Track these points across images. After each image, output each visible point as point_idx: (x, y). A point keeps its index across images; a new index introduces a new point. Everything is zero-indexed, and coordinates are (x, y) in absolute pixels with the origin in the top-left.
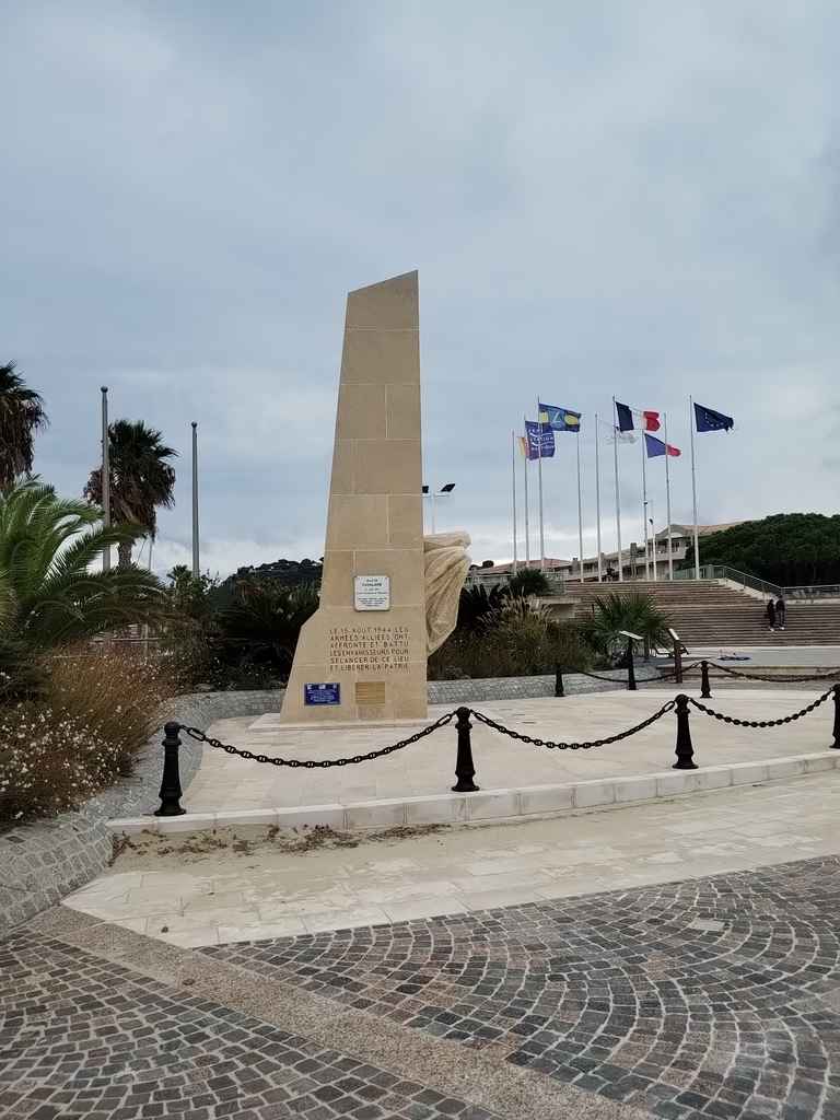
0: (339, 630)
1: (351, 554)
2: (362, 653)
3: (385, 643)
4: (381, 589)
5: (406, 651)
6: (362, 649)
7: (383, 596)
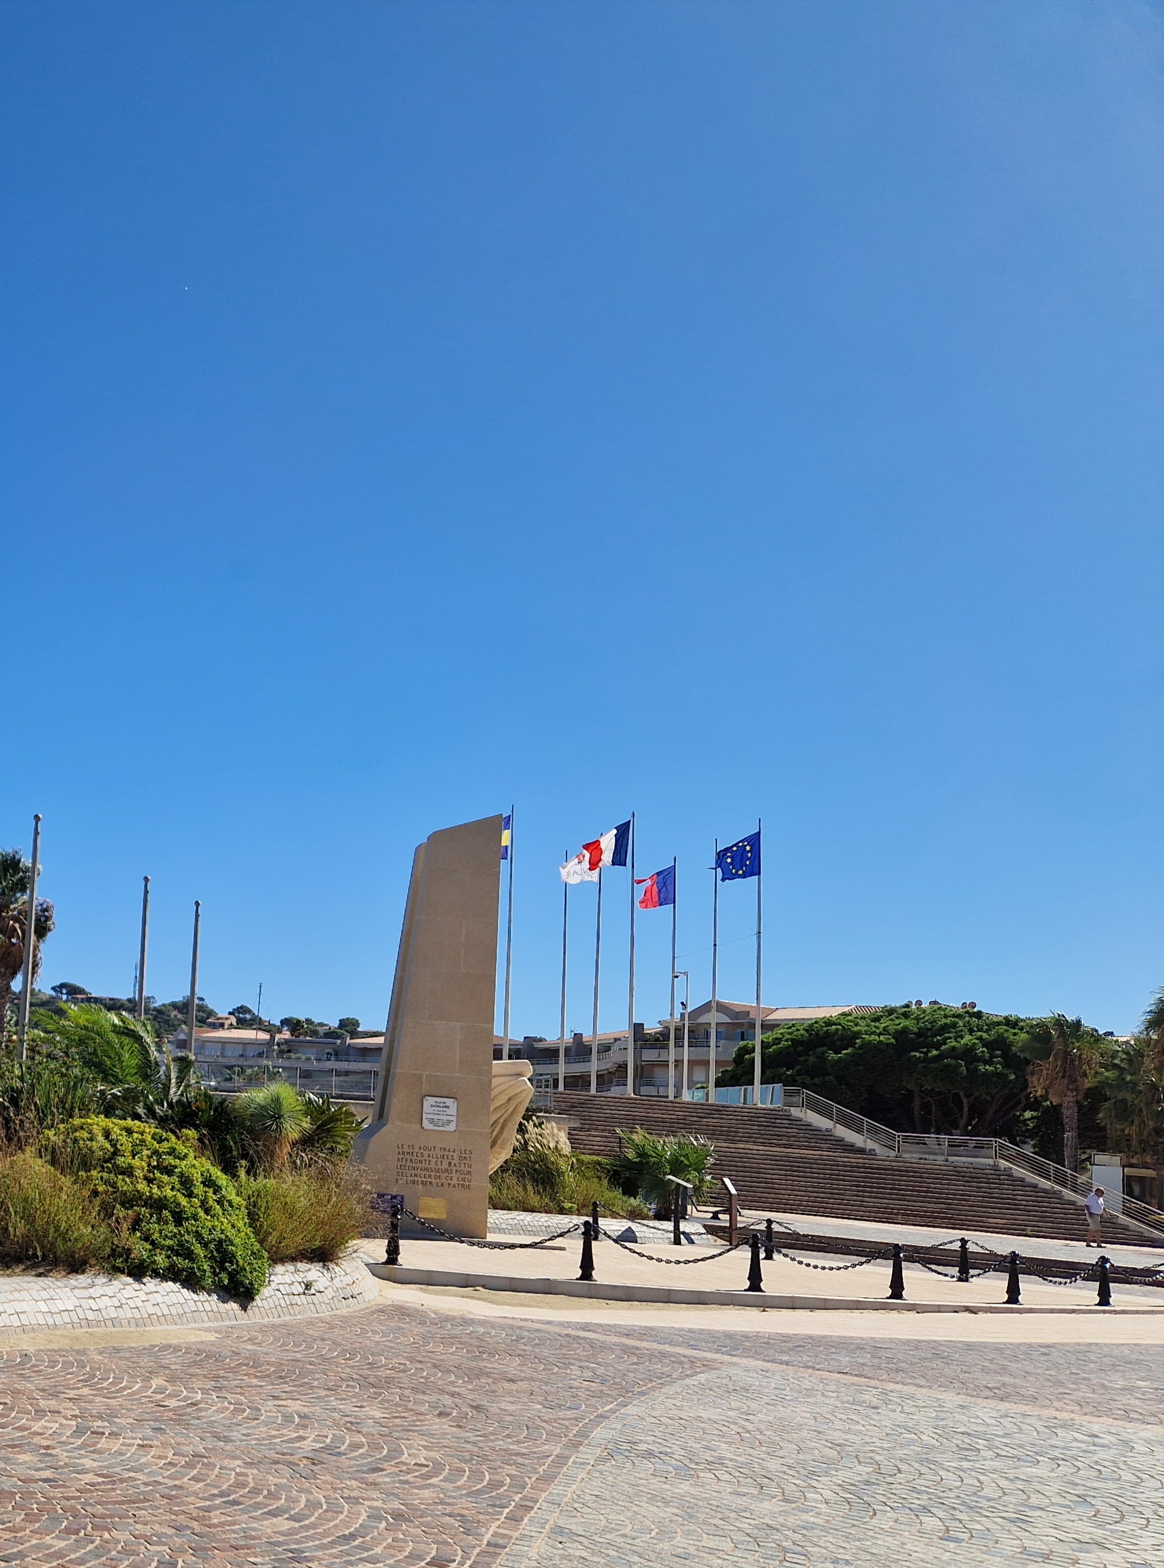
0: (406, 1147)
1: (421, 1076)
2: (427, 1169)
3: (450, 1164)
4: (448, 1111)
5: (469, 1173)
6: (427, 1166)
7: (450, 1118)
